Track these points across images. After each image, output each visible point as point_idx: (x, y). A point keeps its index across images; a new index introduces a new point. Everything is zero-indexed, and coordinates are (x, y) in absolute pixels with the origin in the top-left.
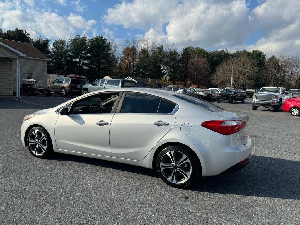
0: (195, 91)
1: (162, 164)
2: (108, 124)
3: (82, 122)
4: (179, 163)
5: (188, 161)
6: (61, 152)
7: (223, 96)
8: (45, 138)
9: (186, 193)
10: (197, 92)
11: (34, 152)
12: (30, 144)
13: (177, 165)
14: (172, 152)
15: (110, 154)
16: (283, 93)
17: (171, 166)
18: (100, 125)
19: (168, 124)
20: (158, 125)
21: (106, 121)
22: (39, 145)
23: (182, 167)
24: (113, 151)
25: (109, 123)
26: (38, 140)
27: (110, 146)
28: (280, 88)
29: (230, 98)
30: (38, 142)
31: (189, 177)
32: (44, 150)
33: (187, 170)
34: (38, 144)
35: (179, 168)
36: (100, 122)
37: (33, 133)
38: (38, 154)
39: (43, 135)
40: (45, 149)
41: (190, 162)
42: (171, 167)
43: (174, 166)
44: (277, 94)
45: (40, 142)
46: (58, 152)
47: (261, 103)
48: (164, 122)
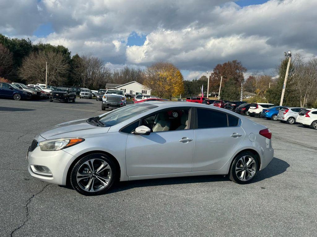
0: (20, 88)
2: (192, 140)
3: (163, 141)
5: (254, 161)
7: (57, 95)
8: (108, 167)
9: (256, 185)
10: (24, 89)
12: (78, 179)
13: (247, 167)
14: (244, 157)
15: (192, 169)
18: (183, 142)
20: (234, 137)
22: (95, 178)
27: (192, 162)
29: (65, 97)
31: (254, 173)
32: (106, 182)
36: (183, 138)
37: (87, 163)
39: (105, 163)
40: (109, 181)
45: (98, 174)
46: (127, 180)
47: (111, 104)
48: (237, 134)
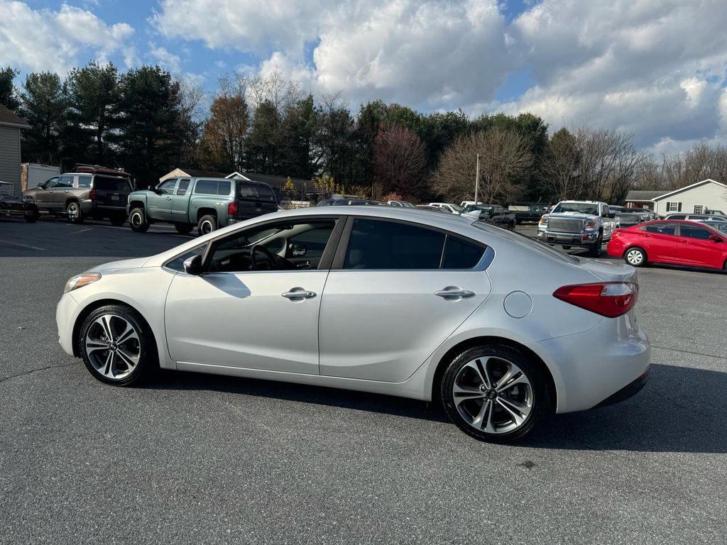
1: (456, 389)
2: (315, 295)
3: (244, 292)
4: (500, 384)
5: (523, 379)
6: (180, 368)
8: (135, 335)
9: (521, 453)
11: (102, 371)
12: (89, 350)
13: (495, 391)
14: (484, 360)
15: (320, 370)
16: (603, 216)
17: (480, 392)
18: (292, 298)
19: (472, 295)
20: (447, 297)
21: (308, 288)
22: (115, 353)
23: (507, 394)
24: (328, 361)
25: (319, 293)
26: (115, 340)
27: (320, 351)
28: (597, 203)
30: (115, 345)
31: (524, 417)
32: (132, 364)
33: (520, 400)
34: (112, 349)
35: (501, 396)
36: (293, 290)
37: (100, 321)
38: (114, 376)
39: (129, 327)
40: (136, 363)
41: (527, 381)
42: (480, 395)
43: (489, 394)
44: (593, 217)
45: (119, 346)
46: (173, 367)
47: (558, 237)
48: (461, 289)
